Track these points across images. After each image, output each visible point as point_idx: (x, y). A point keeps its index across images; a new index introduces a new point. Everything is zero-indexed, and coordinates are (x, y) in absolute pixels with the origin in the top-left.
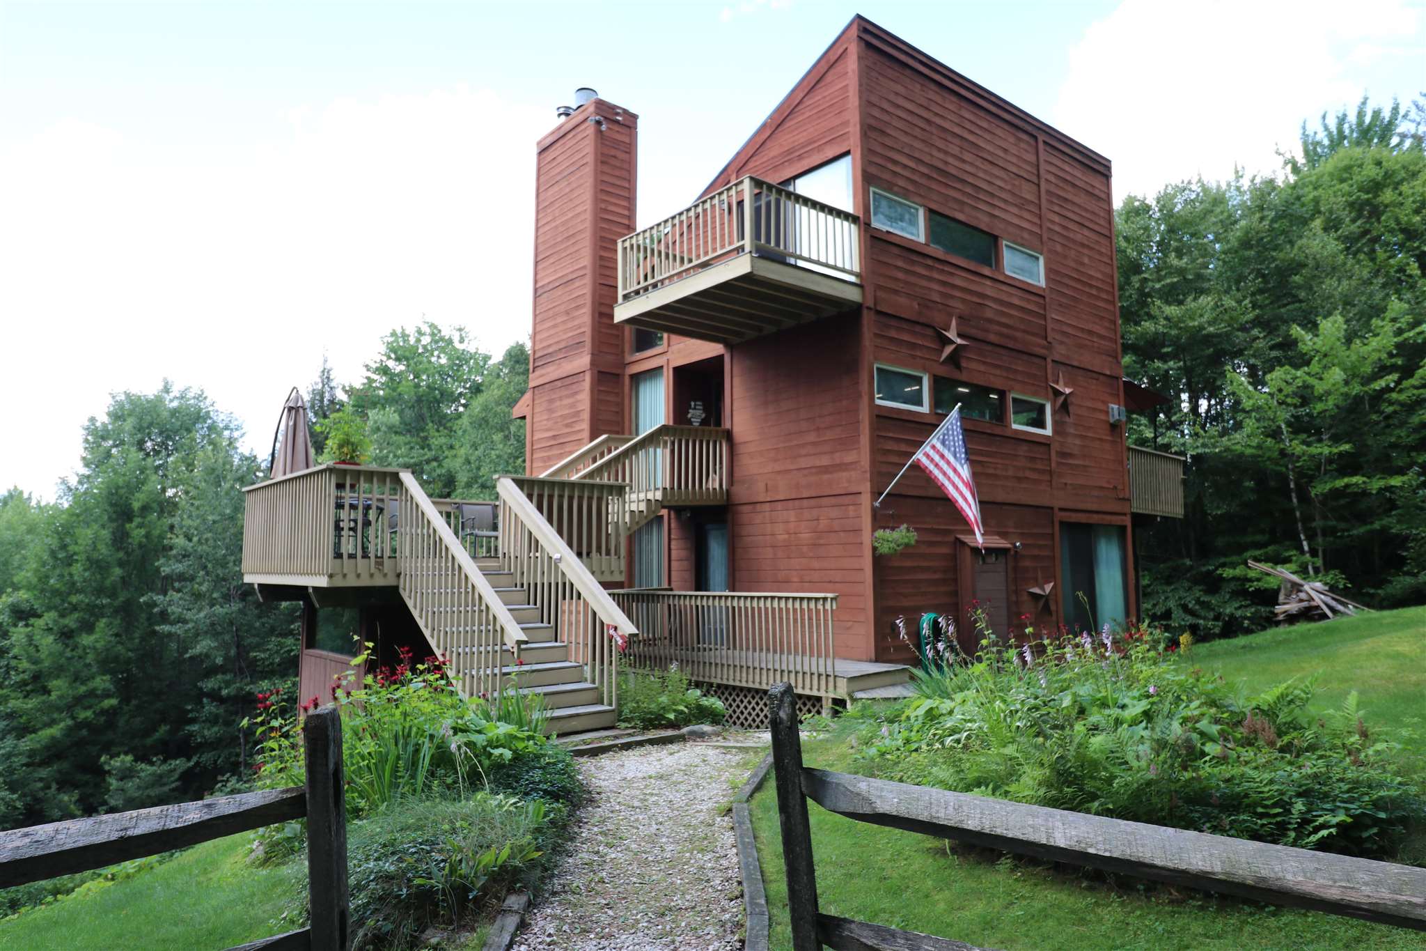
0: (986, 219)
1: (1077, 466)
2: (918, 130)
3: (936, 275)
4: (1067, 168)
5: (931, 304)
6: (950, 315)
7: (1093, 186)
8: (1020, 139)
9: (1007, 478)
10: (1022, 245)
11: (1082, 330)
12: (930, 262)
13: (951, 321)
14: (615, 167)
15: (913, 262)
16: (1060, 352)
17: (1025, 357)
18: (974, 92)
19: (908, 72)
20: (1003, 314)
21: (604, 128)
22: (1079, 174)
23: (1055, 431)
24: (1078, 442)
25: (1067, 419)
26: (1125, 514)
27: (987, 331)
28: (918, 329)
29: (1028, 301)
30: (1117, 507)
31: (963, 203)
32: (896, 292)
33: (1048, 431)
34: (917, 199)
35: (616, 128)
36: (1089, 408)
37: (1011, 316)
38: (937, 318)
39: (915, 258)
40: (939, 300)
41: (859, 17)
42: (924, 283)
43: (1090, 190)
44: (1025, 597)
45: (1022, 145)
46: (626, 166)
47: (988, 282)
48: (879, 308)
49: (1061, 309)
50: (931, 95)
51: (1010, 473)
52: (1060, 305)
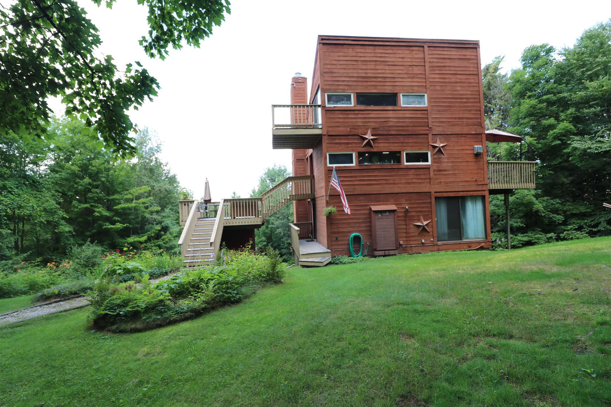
0: (390, 88)
1: (448, 174)
2: (351, 66)
3: (360, 116)
4: (445, 53)
5: (356, 127)
6: (368, 129)
7: (465, 55)
8: (413, 50)
9: (401, 183)
10: (413, 93)
11: (455, 118)
12: (357, 112)
13: (368, 131)
14: (300, 96)
15: (348, 114)
16: (437, 130)
17: (414, 136)
18: (382, 41)
19: (345, 46)
20: (399, 122)
21: (294, 86)
22: (455, 53)
23: (433, 162)
24: (450, 164)
25: (443, 156)
26: (484, 191)
27: (390, 130)
28: (350, 137)
29: (416, 114)
30: (480, 188)
31: (376, 86)
32: (338, 126)
33: (429, 163)
34: (350, 91)
35: (300, 84)
36: (459, 150)
37: (405, 122)
38: (360, 132)
39: (349, 112)
40: (361, 125)
41: (319, 36)
42: (354, 120)
43: (464, 57)
44: (412, 226)
45: (414, 52)
46: (304, 95)
47: (391, 112)
48: (329, 134)
49: (439, 112)
50: (359, 50)
51: (403, 181)
52: (439, 111)
